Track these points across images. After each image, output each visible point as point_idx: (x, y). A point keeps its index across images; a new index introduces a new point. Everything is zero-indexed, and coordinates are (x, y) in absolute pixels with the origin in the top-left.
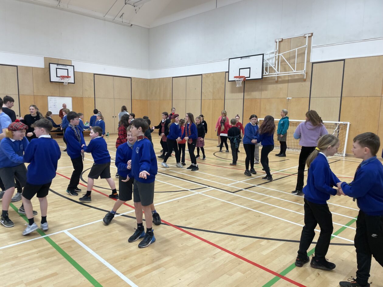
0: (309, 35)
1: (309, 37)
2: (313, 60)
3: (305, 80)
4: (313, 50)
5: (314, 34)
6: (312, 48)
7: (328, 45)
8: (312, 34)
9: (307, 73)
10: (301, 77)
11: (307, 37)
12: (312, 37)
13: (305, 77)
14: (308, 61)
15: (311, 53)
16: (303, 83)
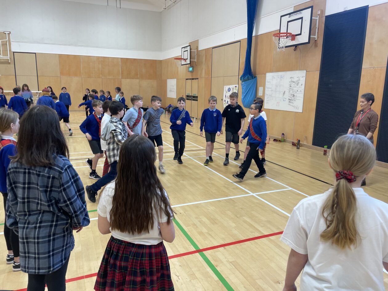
0: (8, 33)
1: (8, 34)
2: (13, 50)
3: (9, 63)
4: (12, 43)
5: (11, 33)
6: (11, 42)
7: (22, 42)
8: (10, 32)
9: (10, 59)
10: (7, 61)
11: (7, 34)
12: (10, 34)
13: (10, 61)
14: (10, 50)
15: (11, 45)
16: (9, 65)
